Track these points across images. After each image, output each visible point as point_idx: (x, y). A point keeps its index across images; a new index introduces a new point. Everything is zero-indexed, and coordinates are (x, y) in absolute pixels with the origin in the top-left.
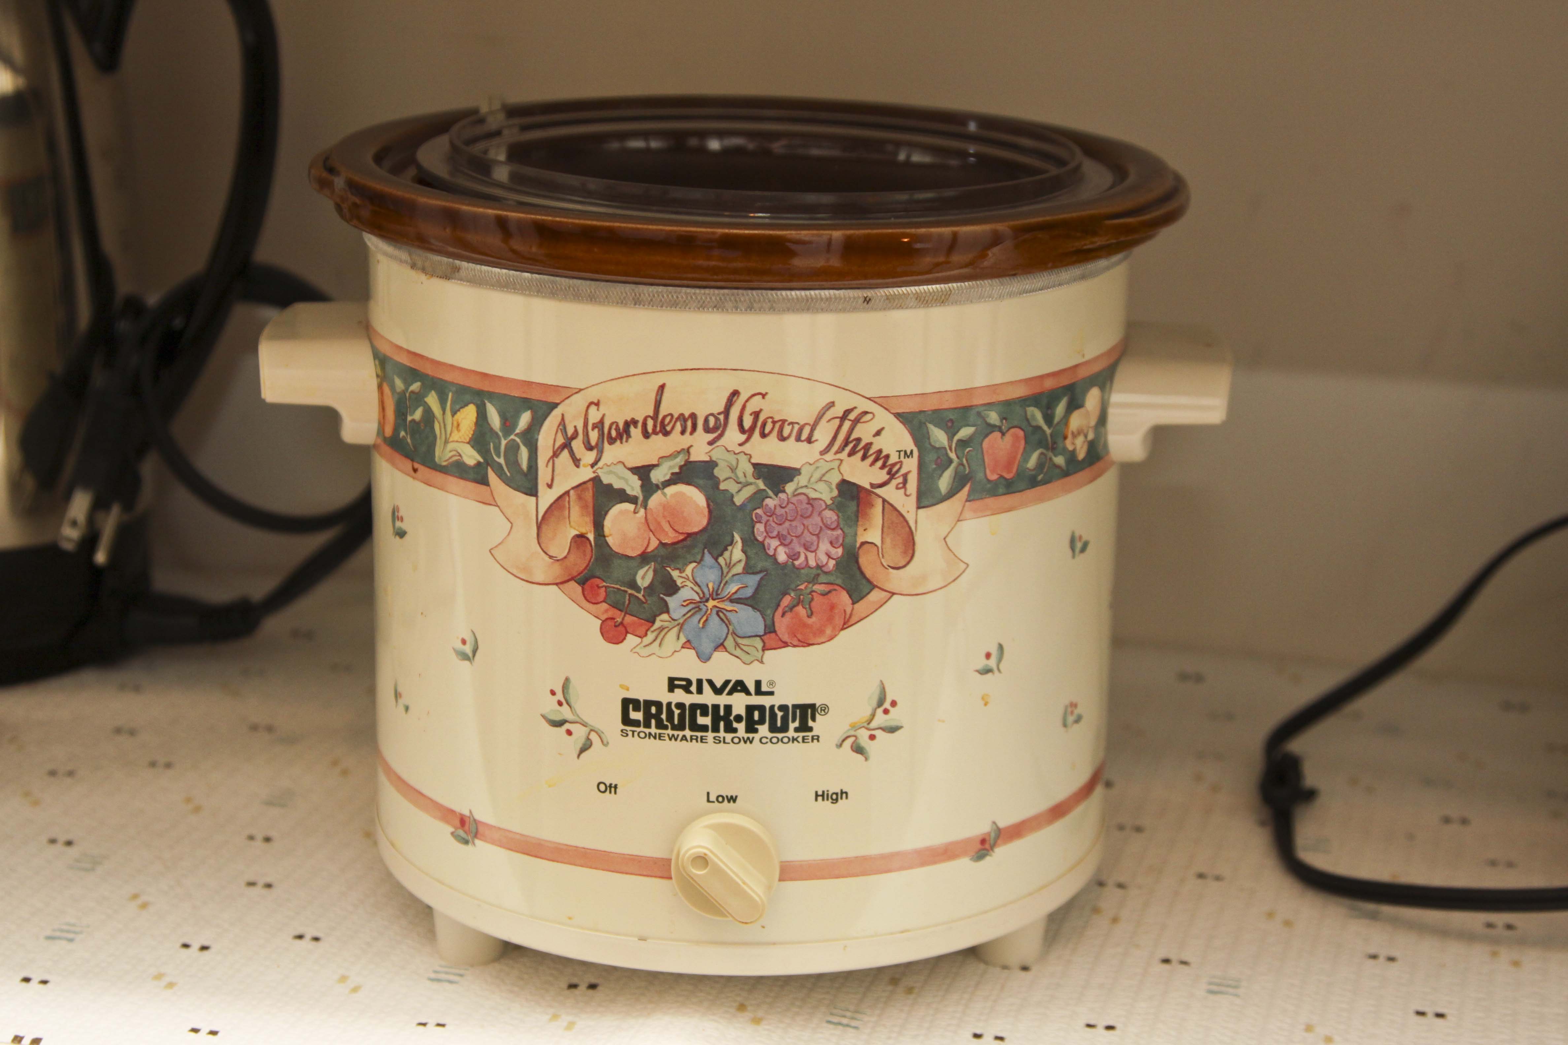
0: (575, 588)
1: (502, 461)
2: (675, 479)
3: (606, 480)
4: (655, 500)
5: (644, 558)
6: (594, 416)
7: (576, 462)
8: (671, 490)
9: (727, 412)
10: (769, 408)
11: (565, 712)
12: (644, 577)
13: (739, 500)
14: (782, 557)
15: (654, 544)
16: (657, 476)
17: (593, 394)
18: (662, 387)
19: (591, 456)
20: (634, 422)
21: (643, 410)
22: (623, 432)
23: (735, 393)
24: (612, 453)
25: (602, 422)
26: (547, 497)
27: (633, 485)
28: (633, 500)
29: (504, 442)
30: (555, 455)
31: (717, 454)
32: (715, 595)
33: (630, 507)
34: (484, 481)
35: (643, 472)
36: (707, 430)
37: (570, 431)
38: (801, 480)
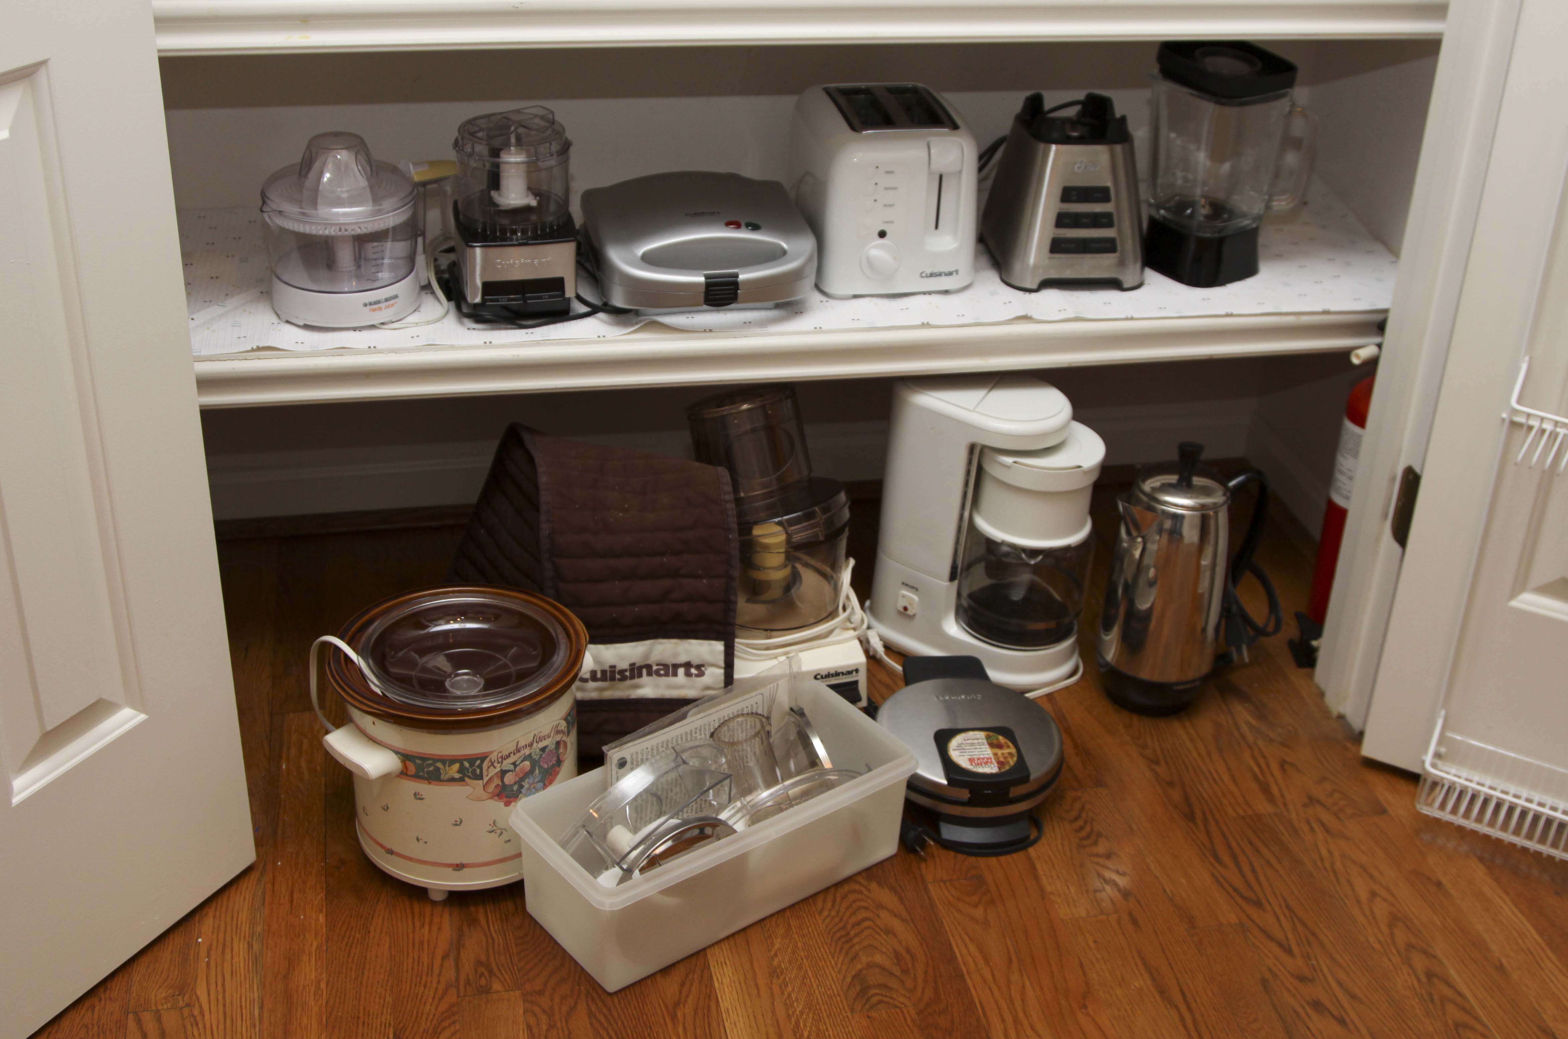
0: (496, 798)
1: (470, 774)
2: (522, 761)
3: (504, 769)
4: (517, 769)
5: (515, 783)
6: (500, 755)
7: (495, 767)
8: (521, 765)
9: (533, 741)
10: (542, 735)
11: (495, 828)
12: (515, 788)
13: (536, 759)
14: (546, 766)
15: (518, 778)
16: (517, 763)
17: (500, 750)
18: (518, 742)
19: (499, 765)
20: (511, 753)
21: (513, 749)
22: (508, 756)
23: (535, 735)
24: (505, 762)
25: (502, 756)
26: (486, 779)
27: (512, 767)
28: (512, 771)
29: (470, 770)
30: (489, 768)
31: (532, 751)
32: (533, 783)
33: (511, 773)
34: (464, 780)
35: (514, 764)
36: (529, 746)
37: (493, 761)
38: (549, 747)
